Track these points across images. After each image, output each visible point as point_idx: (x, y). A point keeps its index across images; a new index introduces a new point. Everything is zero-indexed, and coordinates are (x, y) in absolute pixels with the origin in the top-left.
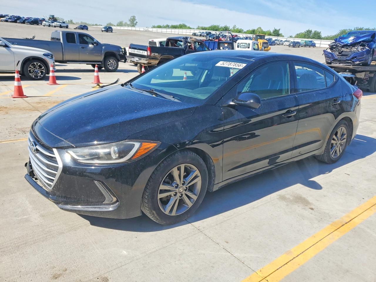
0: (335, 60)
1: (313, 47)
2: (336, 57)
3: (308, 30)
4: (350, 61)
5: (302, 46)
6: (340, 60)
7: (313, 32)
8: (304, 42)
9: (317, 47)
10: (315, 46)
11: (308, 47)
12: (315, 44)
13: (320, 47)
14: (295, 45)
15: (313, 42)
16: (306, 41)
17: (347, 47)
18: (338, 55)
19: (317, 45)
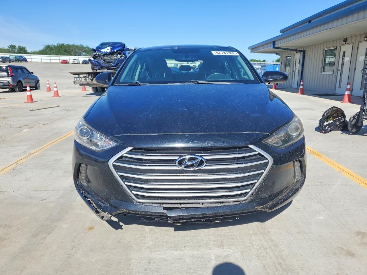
0: (102, 67)
1: (25, 62)
2: (103, 65)
3: (10, 45)
4: (115, 68)
5: (12, 62)
6: (107, 67)
7: (17, 47)
8: (13, 57)
9: (29, 62)
10: (27, 61)
11: (19, 62)
12: (26, 58)
13: (31, 62)
14: (5, 61)
15: (23, 57)
16: (15, 56)
17: (107, 56)
18: (104, 63)
19: (28, 60)
